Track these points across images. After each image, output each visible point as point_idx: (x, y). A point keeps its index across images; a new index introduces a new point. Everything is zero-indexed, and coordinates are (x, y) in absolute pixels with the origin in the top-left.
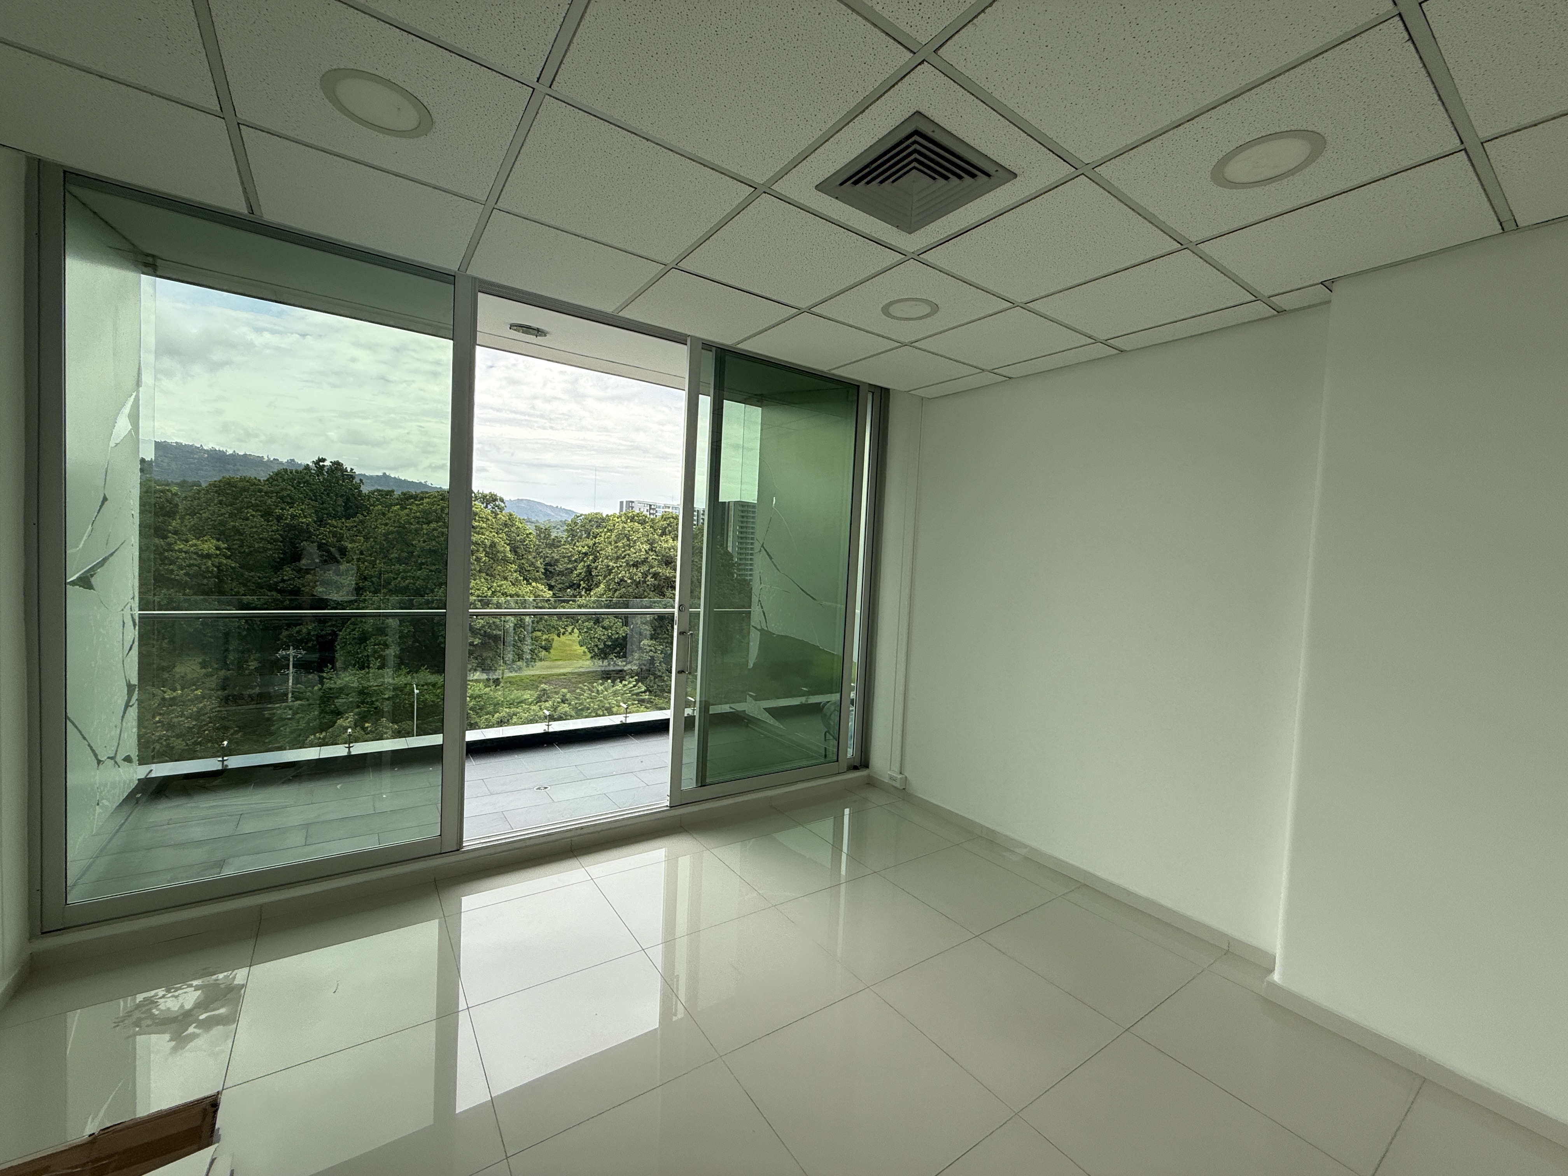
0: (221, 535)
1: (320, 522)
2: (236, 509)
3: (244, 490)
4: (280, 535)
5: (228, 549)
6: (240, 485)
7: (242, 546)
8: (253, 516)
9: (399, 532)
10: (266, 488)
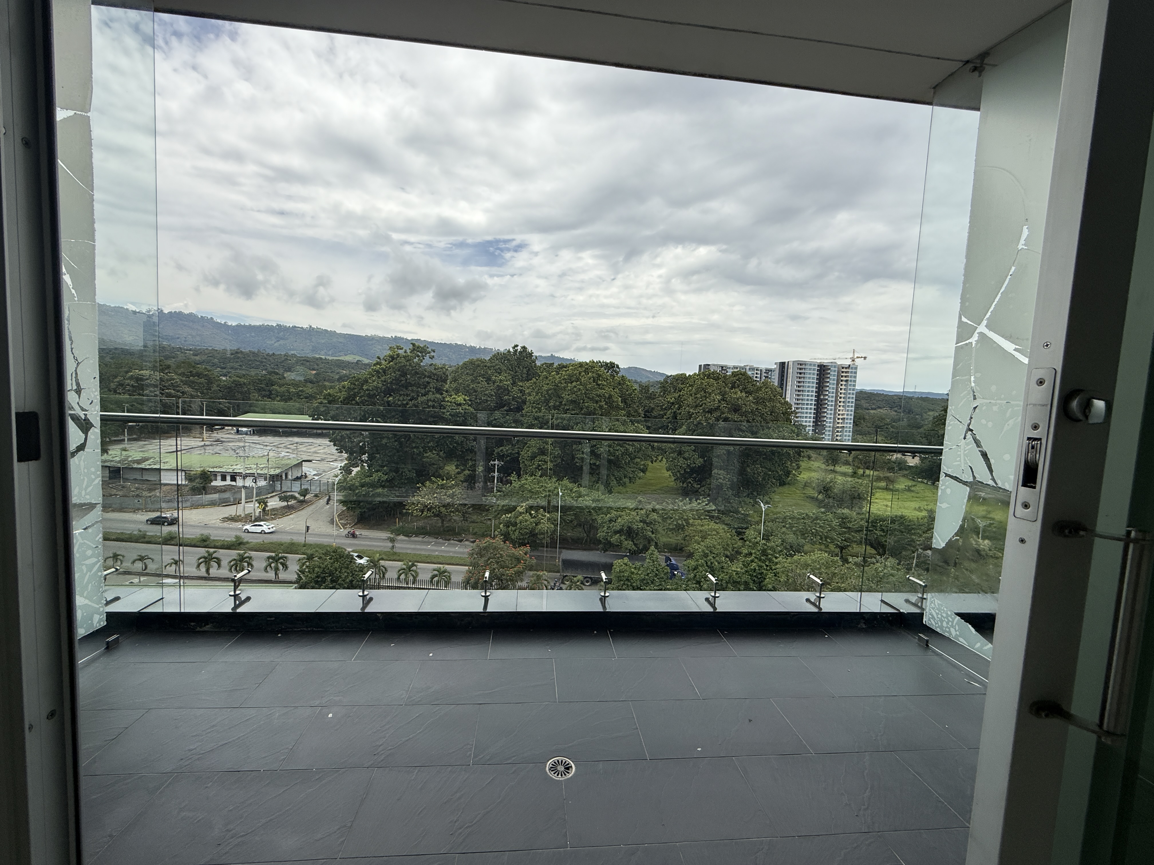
0: (467, 392)
1: (514, 384)
2: (474, 377)
3: (478, 366)
4: (495, 392)
5: (470, 400)
6: (476, 363)
7: (476, 399)
8: (482, 381)
9: (555, 389)
10: (488, 365)
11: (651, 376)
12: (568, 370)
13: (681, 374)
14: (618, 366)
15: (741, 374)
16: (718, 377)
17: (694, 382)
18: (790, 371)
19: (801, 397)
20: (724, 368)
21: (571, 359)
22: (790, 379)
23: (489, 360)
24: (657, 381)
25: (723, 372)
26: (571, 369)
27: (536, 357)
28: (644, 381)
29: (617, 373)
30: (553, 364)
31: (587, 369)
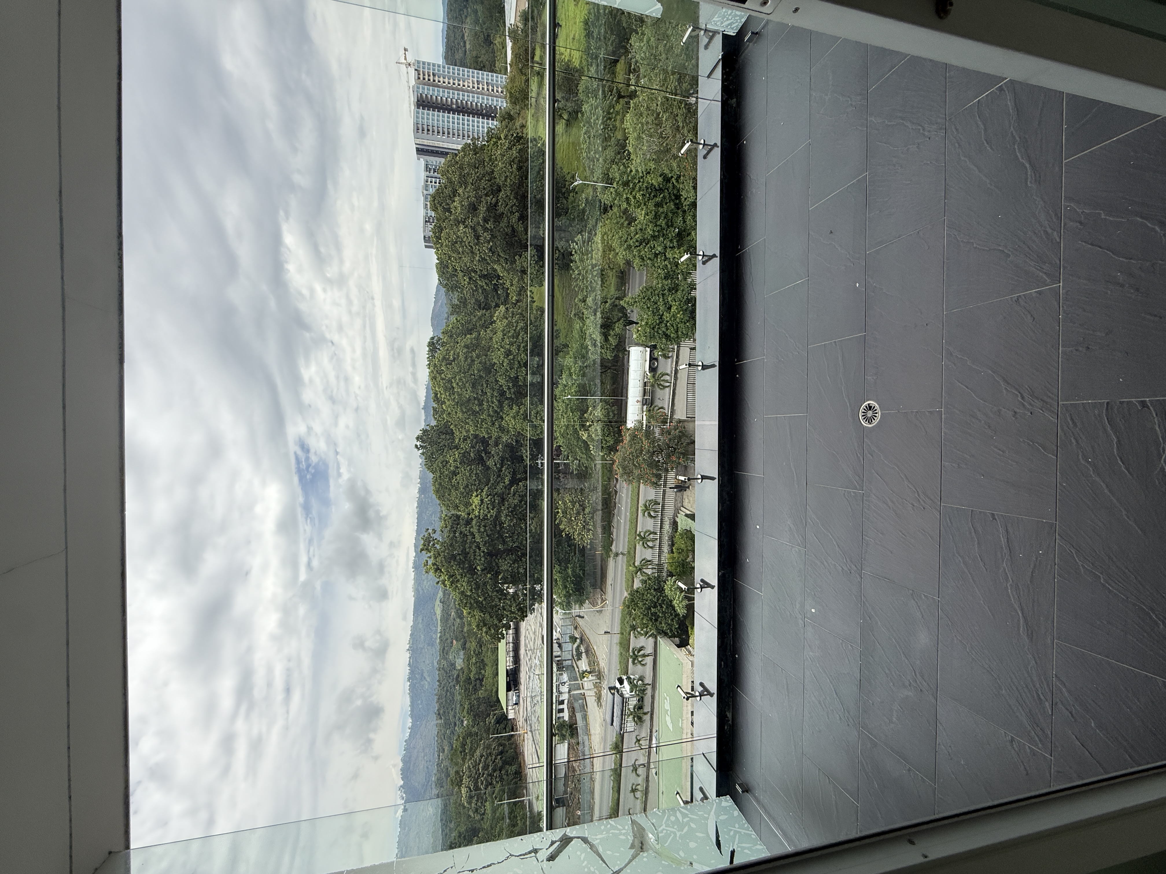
0: (469, 494)
2: (452, 488)
3: (440, 484)
4: (467, 467)
5: (477, 491)
6: (437, 486)
7: (475, 485)
8: (456, 480)
9: (461, 405)
11: (441, 301)
12: (440, 392)
13: (437, 268)
14: (433, 338)
15: (434, 201)
16: (439, 227)
17: (445, 254)
18: (426, 142)
19: (456, 132)
20: (427, 219)
21: (426, 388)
22: (436, 144)
23: (433, 473)
24: (446, 295)
25: (431, 221)
26: (439, 388)
27: (427, 425)
28: (446, 309)
29: (439, 339)
30: (433, 407)
31: (437, 371)
